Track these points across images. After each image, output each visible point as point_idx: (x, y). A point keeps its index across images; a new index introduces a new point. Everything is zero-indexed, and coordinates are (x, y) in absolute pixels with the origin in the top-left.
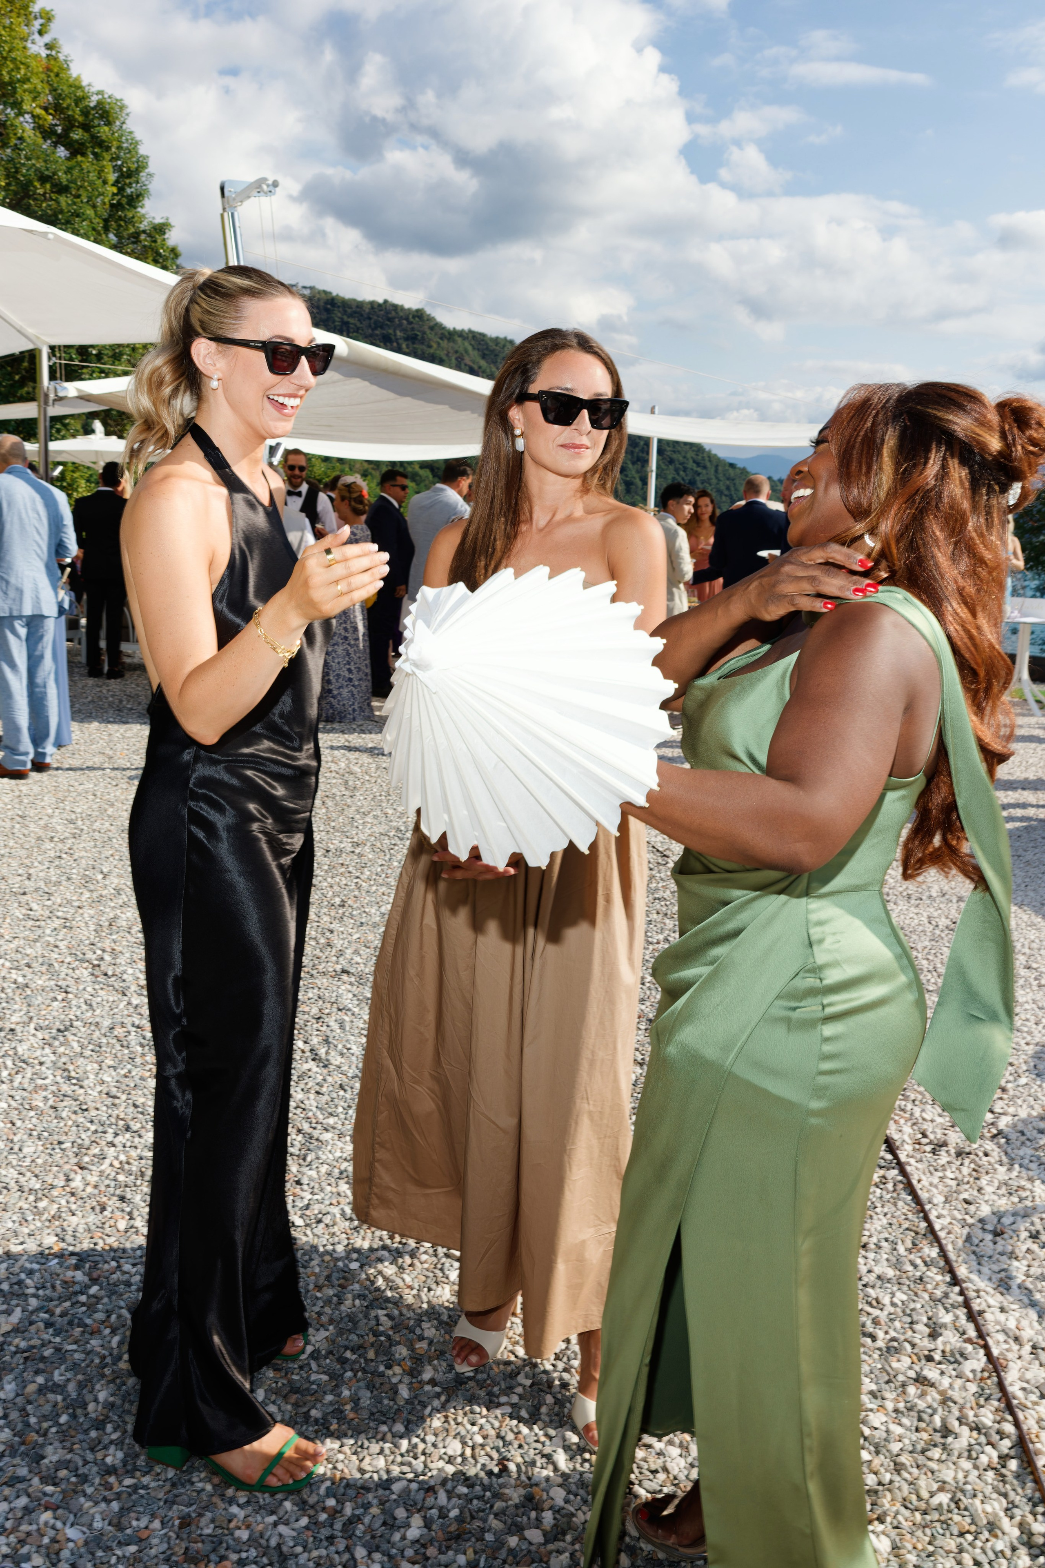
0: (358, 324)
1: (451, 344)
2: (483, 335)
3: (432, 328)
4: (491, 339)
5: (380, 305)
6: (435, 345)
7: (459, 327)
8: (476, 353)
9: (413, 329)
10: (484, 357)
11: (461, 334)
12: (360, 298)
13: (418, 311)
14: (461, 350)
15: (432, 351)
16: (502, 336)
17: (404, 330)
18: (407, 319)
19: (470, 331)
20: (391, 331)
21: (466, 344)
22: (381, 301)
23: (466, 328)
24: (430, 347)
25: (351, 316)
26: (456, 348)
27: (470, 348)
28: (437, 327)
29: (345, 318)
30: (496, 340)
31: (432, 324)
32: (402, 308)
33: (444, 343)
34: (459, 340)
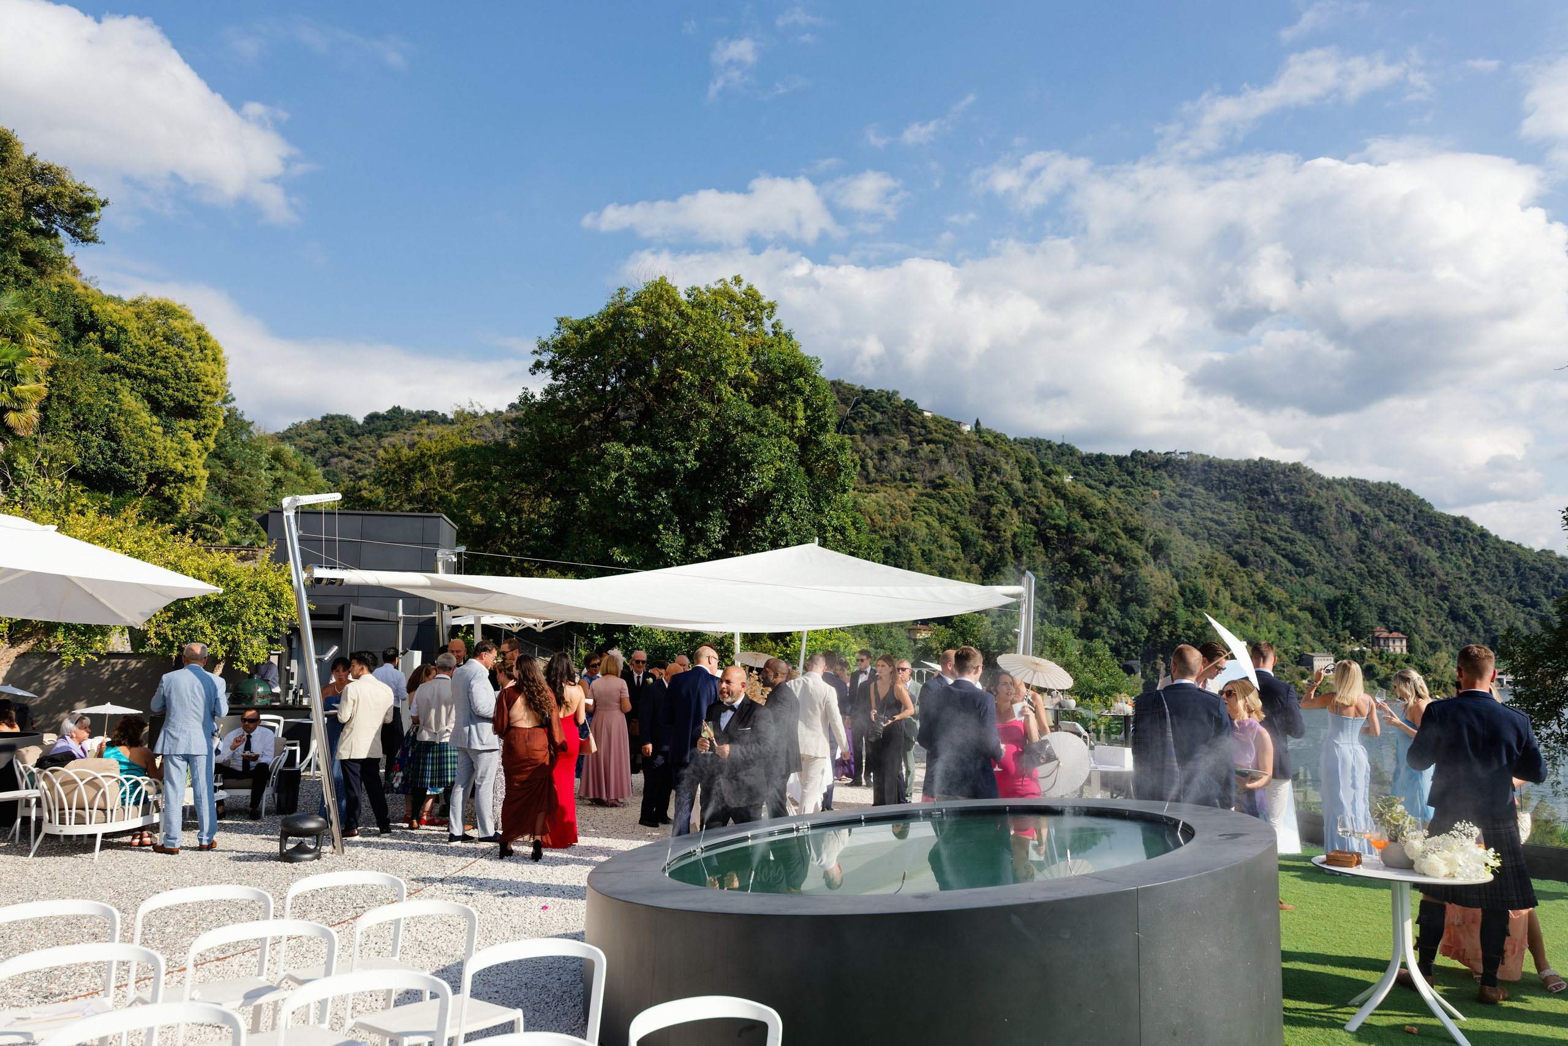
0: (1235, 481)
1: (1331, 492)
2: (1365, 482)
3: (1309, 480)
4: (1373, 485)
5: (1256, 463)
6: (1313, 495)
7: (1338, 476)
8: (1358, 499)
9: (1290, 482)
10: (1366, 502)
11: (1341, 483)
12: (1236, 458)
13: (1294, 465)
14: (1342, 496)
15: (1310, 500)
16: (1385, 481)
17: (1281, 483)
18: (1284, 473)
19: (1350, 479)
20: (1268, 485)
21: (1347, 491)
22: (1257, 459)
23: (1346, 477)
24: (1309, 496)
25: (1228, 474)
26: (1336, 495)
27: (1351, 495)
28: (1314, 478)
29: (1222, 477)
30: (1379, 485)
31: (1309, 475)
32: (1278, 463)
33: (1323, 492)
34: (1339, 488)
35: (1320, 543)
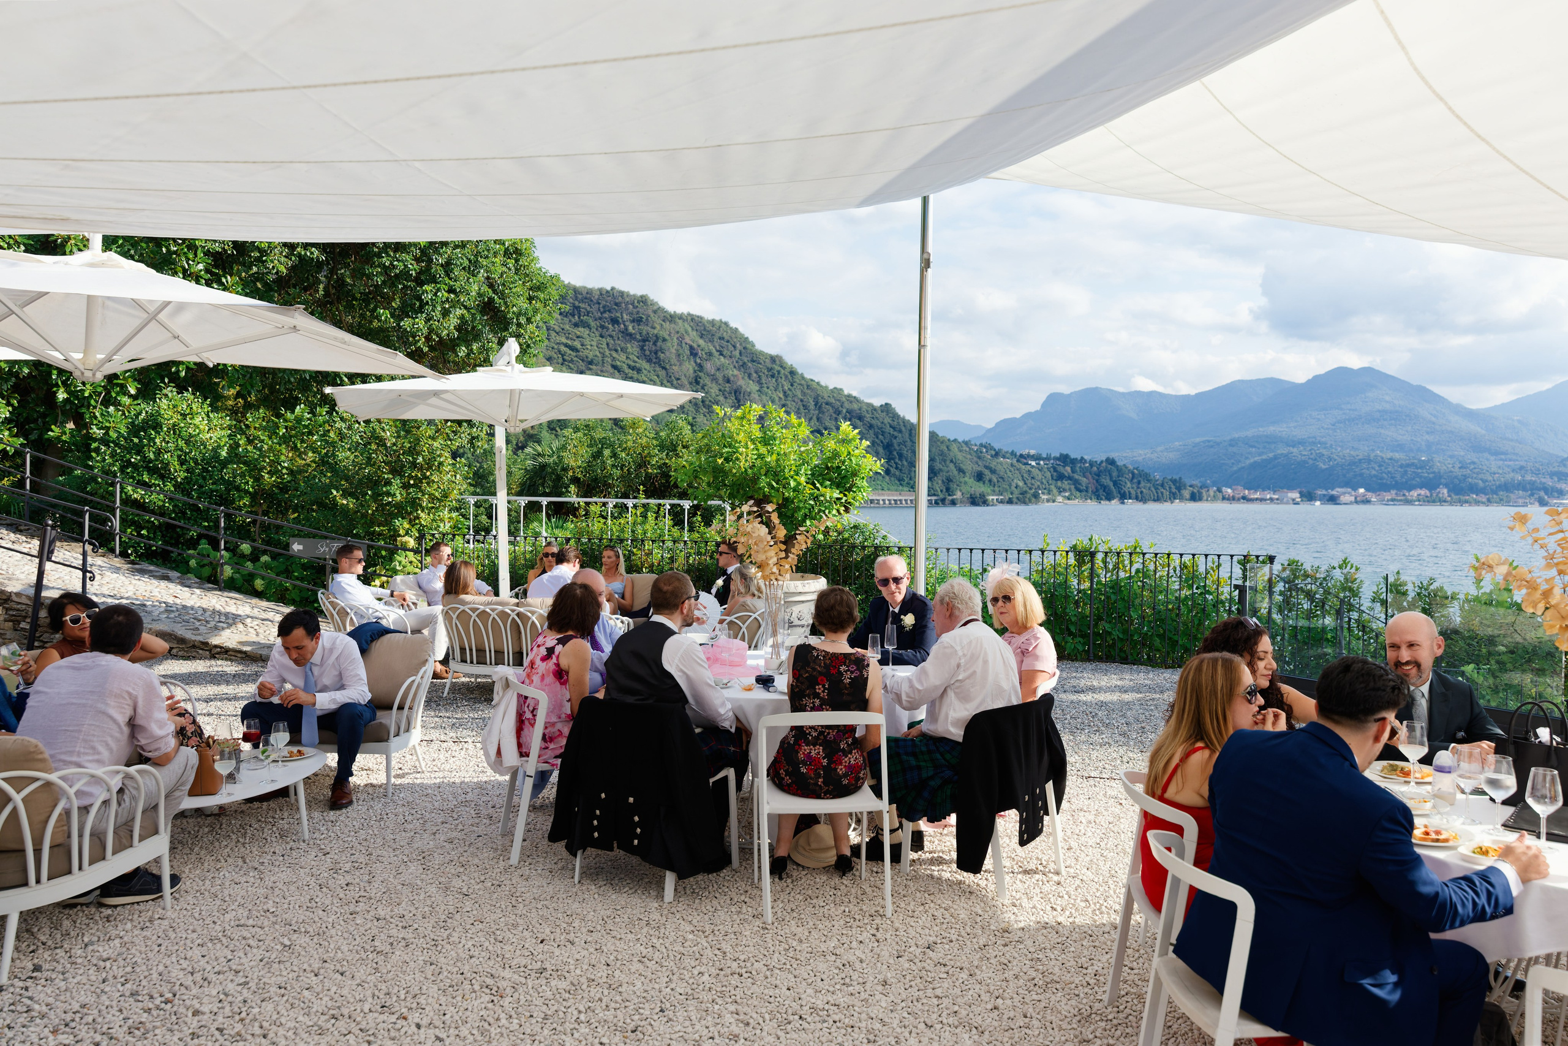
0: (588, 309)
1: (673, 325)
2: (701, 318)
3: (655, 312)
4: (708, 321)
5: (607, 292)
6: (658, 327)
7: (679, 311)
8: (695, 333)
9: (638, 313)
10: (701, 337)
11: (681, 317)
12: (590, 286)
13: (642, 297)
14: (682, 331)
15: (656, 332)
16: (717, 318)
17: (631, 314)
18: (633, 304)
19: (689, 314)
20: (618, 315)
21: (687, 326)
22: (609, 288)
23: (685, 312)
24: (654, 328)
25: (582, 301)
26: (677, 329)
27: (690, 329)
28: (659, 311)
29: (577, 303)
30: (713, 323)
31: (655, 308)
32: (628, 295)
33: (667, 325)
34: (680, 322)
35: (662, 373)
